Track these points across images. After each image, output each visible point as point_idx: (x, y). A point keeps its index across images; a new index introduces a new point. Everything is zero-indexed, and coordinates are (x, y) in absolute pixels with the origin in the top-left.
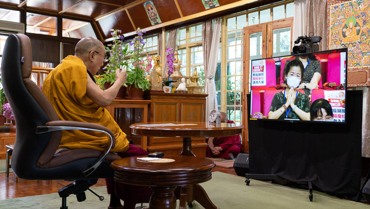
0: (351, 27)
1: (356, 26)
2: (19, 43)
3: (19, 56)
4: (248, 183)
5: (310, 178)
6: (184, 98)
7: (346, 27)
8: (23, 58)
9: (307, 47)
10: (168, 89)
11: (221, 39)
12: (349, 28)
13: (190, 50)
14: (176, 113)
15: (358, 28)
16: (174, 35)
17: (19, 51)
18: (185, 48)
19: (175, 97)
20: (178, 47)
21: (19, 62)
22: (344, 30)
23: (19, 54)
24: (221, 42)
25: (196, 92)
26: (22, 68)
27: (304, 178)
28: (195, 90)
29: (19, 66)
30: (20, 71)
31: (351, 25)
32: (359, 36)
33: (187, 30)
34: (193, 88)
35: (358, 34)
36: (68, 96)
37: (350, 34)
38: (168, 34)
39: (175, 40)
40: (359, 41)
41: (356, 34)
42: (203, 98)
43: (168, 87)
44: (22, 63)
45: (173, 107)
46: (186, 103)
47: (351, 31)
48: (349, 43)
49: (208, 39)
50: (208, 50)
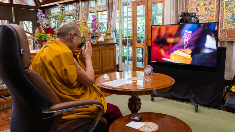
0: (202, 6)
1: (204, 5)
2: (16, 35)
3: (18, 49)
4: (152, 100)
5: (191, 96)
6: (104, 46)
7: (198, 5)
8: (22, 50)
9: (187, 19)
10: (94, 41)
11: (118, 8)
12: (200, 6)
13: (98, 14)
14: (100, 56)
15: (206, 6)
16: (87, 4)
17: (17, 43)
18: (95, 12)
19: (99, 46)
20: (90, 11)
21: (18, 54)
22: (198, 7)
23: (18, 46)
24: (118, 9)
25: (110, 42)
26: (22, 60)
27: (187, 96)
28: (110, 41)
29: (20, 58)
30: (20, 63)
31: (202, 4)
32: (206, 11)
33: (95, 2)
34: (108, 39)
35: (206, 10)
36: (60, 80)
37: (201, 10)
38: (83, 3)
39: (88, 7)
40: (206, 14)
41: (204, 10)
42: (114, 45)
43: (94, 40)
44: (22, 55)
45: (98, 52)
46: (105, 49)
47: (201, 8)
48: (200, 15)
49: (110, 7)
50: (110, 14)
